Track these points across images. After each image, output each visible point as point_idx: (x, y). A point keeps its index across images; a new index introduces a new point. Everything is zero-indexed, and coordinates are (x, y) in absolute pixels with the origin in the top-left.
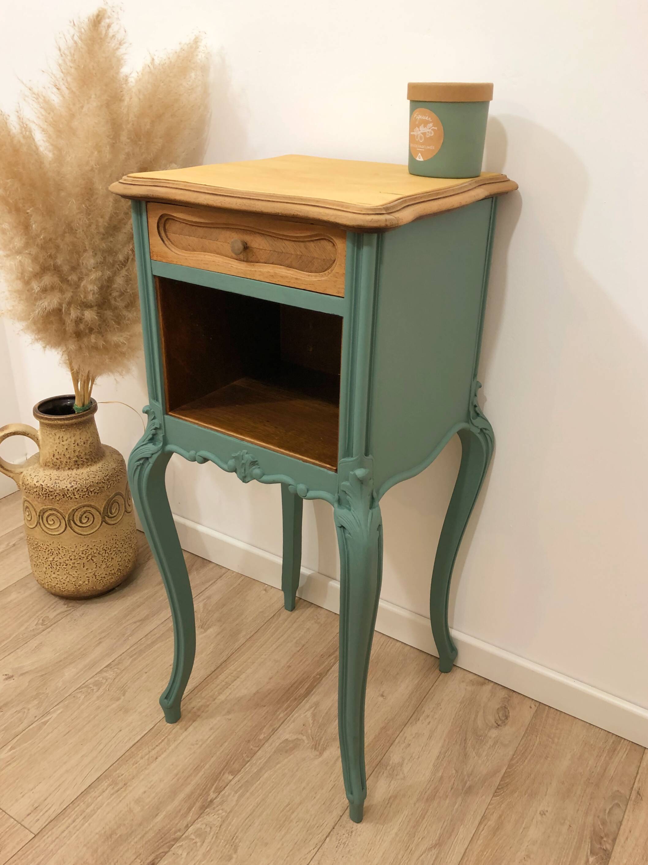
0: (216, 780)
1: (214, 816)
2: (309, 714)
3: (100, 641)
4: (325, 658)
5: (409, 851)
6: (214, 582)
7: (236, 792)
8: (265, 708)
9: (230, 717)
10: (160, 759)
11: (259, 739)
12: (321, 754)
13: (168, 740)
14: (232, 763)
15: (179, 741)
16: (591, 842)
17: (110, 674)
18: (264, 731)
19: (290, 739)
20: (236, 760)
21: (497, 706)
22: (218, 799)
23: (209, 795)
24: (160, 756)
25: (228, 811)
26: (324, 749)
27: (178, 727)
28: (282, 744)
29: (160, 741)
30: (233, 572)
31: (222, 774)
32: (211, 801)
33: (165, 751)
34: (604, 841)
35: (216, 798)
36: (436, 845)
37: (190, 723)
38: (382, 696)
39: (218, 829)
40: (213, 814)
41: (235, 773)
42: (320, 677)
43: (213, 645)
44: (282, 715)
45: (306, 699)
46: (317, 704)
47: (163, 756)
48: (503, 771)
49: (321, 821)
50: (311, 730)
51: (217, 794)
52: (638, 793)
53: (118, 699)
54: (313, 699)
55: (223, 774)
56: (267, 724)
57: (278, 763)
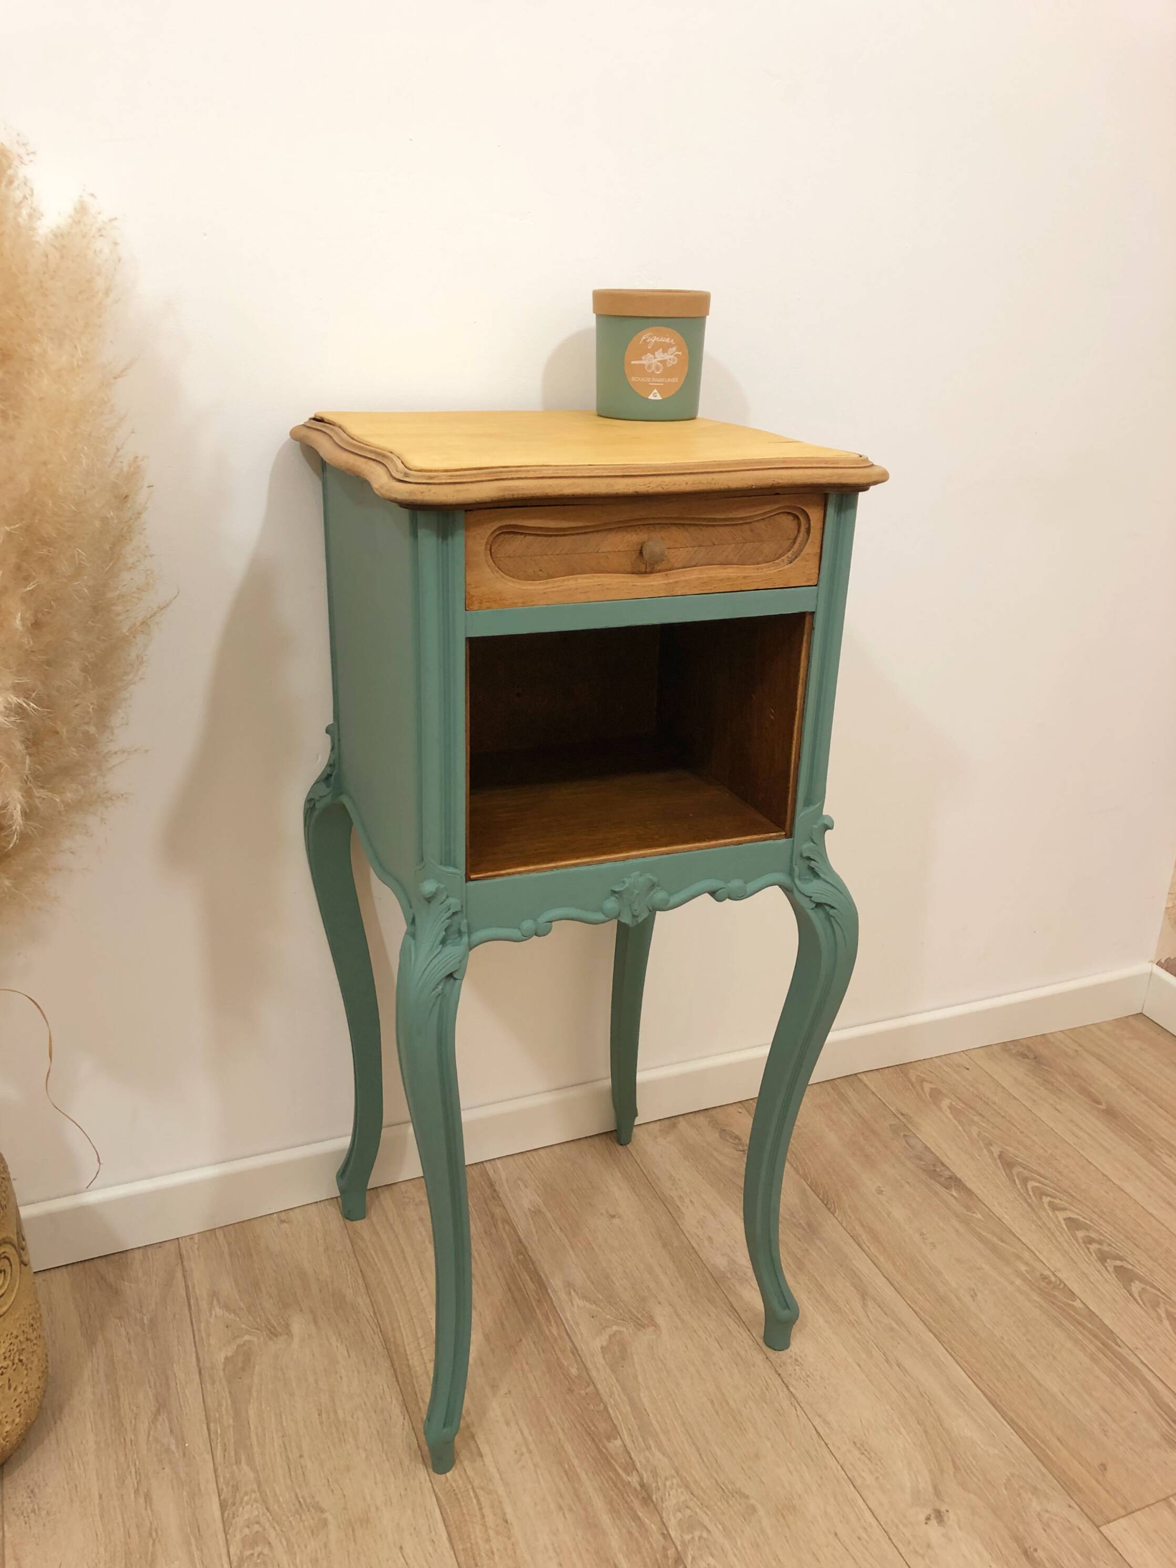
0: (608, 1461)
1: (671, 1494)
2: (578, 1301)
3: (141, 1493)
4: (494, 1231)
5: (856, 1324)
6: (184, 1270)
7: (649, 1448)
8: (524, 1340)
9: (503, 1390)
10: (510, 1517)
11: (575, 1377)
12: (655, 1325)
13: (482, 1488)
14: (593, 1428)
15: (497, 1476)
16: (934, 1179)
17: (247, 1512)
18: (566, 1364)
19: (605, 1344)
20: (592, 1421)
21: (717, 1135)
22: (645, 1475)
23: (629, 1483)
24: (505, 1514)
25: (673, 1472)
26: (651, 1319)
27: (466, 1463)
28: (606, 1356)
29: (475, 1501)
30: (191, 1237)
31: (604, 1450)
32: (642, 1485)
33: (500, 1502)
34: (940, 1171)
35: (642, 1479)
36: (863, 1296)
37: (472, 1444)
38: (614, 1216)
39: (695, 1499)
40: (667, 1494)
41: (614, 1433)
42: (524, 1256)
43: (333, 1340)
44: (554, 1331)
45: (549, 1291)
46: (569, 1285)
47: (509, 1510)
48: (807, 1188)
49: (760, 1381)
50: (607, 1314)
51: (635, 1473)
52: (902, 1114)
53: (325, 1523)
54: (556, 1283)
55: (607, 1449)
56: (556, 1354)
57: (635, 1377)
